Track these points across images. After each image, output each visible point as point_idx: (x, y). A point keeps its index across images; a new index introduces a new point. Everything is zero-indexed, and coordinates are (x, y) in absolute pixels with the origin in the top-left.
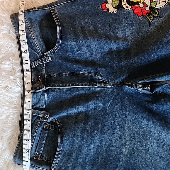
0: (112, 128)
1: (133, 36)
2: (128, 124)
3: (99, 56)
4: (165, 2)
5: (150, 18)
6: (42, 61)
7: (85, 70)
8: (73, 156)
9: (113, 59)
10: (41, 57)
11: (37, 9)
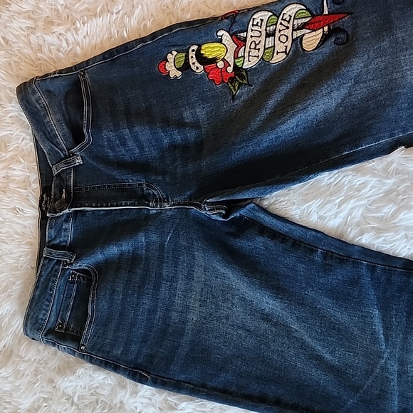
0: (173, 279)
1: (208, 119)
2: (198, 273)
3: (155, 154)
4: (258, 57)
5: (234, 87)
6: (68, 163)
7: (133, 180)
8: (112, 326)
9: (175, 160)
10: (66, 157)
11: (57, 75)
